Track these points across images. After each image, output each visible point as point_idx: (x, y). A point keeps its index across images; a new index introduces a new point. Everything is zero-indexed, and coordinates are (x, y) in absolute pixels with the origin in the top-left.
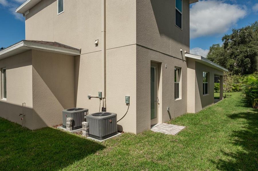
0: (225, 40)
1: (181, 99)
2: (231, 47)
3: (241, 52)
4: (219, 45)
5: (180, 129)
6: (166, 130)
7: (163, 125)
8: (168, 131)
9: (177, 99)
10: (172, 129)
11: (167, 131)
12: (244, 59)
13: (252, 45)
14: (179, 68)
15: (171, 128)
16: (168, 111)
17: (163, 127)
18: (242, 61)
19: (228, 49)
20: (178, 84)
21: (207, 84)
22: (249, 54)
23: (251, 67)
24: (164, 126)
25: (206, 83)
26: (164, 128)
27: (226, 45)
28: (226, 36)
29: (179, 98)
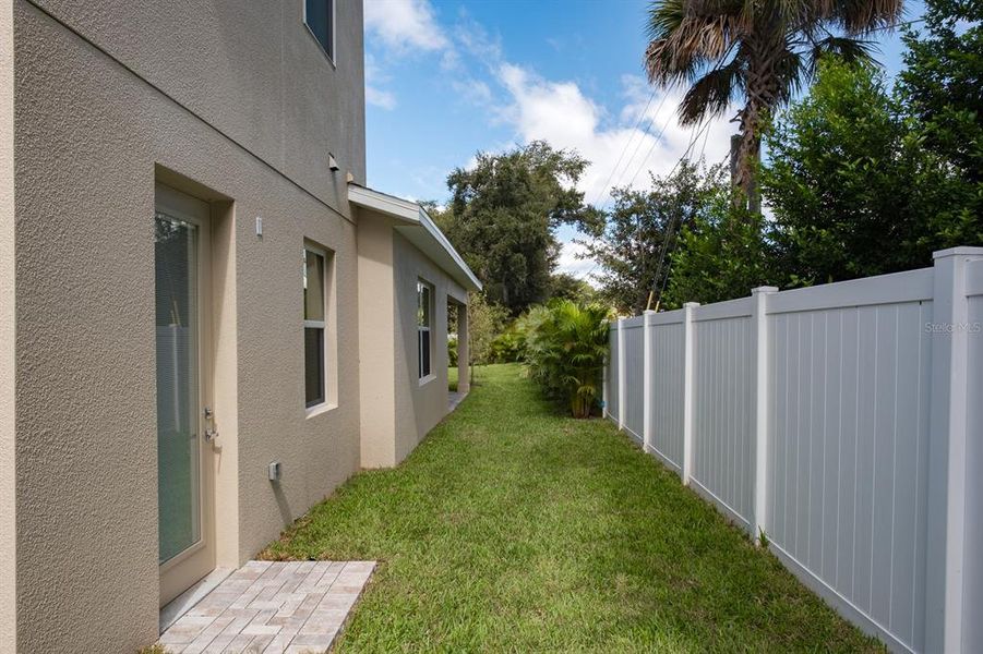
0: (455, 187)
1: (336, 406)
2: (475, 213)
3: (502, 232)
4: (435, 206)
5: (353, 585)
6: (271, 622)
7: (245, 576)
8: (282, 621)
9: (318, 410)
10: (309, 597)
11: (275, 629)
12: (510, 253)
13: (532, 214)
14: (322, 254)
15: (300, 596)
16: (275, 484)
17: (247, 596)
18: (505, 260)
19: (466, 219)
20: (320, 331)
21: (428, 332)
22: (522, 241)
23: (530, 284)
24: (257, 587)
25: (426, 329)
26: (256, 605)
27: (458, 203)
28: (459, 172)
29: (323, 401)
